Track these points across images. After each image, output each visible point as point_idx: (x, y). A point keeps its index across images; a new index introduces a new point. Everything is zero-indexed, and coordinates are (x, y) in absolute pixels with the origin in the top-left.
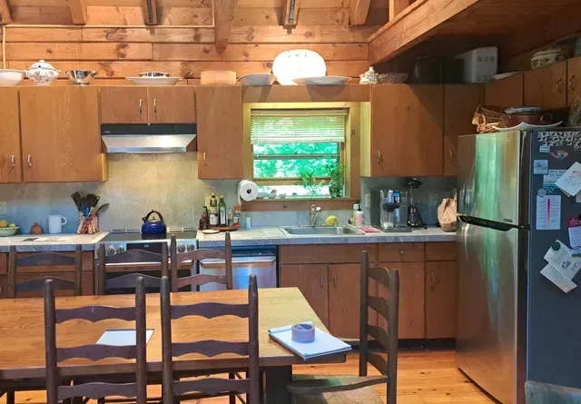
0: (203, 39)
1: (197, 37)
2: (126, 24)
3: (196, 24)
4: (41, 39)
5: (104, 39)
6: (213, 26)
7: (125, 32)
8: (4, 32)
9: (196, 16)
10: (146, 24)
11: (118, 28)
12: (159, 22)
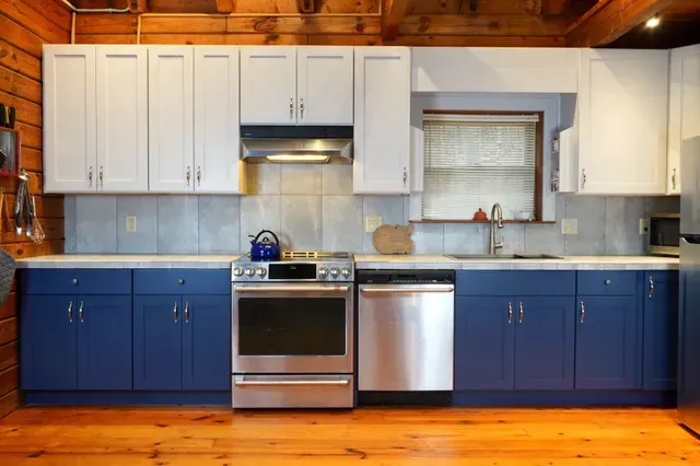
0: (367, 30)
1: (360, 28)
2: (277, 12)
3: (359, 12)
4: (180, 30)
5: (252, 30)
6: (380, 14)
7: (276, 21)
8: (139, 21)
9: (359, 4)
10: (301, 12)
11: (268, 17)
12: (316, 10)
